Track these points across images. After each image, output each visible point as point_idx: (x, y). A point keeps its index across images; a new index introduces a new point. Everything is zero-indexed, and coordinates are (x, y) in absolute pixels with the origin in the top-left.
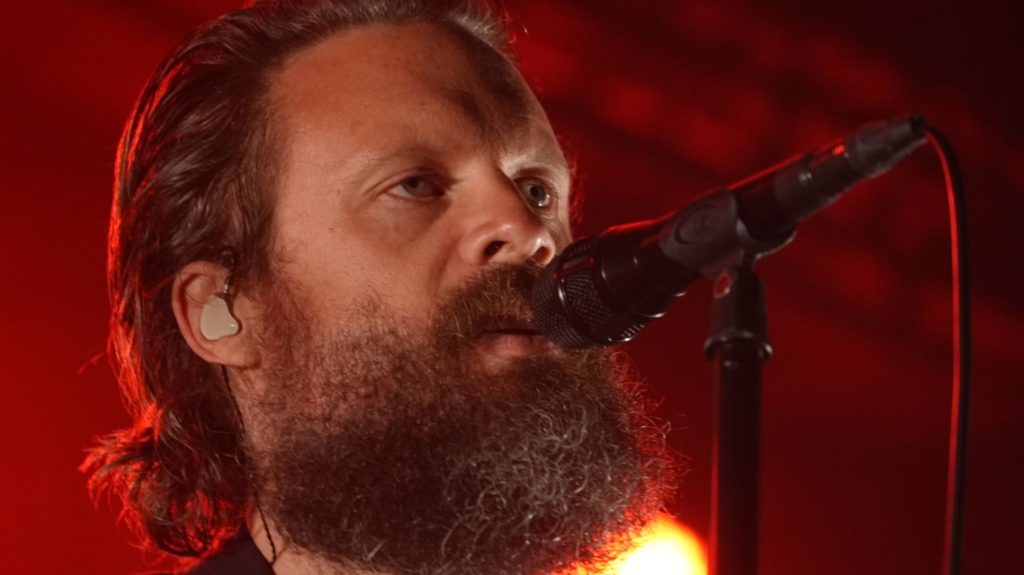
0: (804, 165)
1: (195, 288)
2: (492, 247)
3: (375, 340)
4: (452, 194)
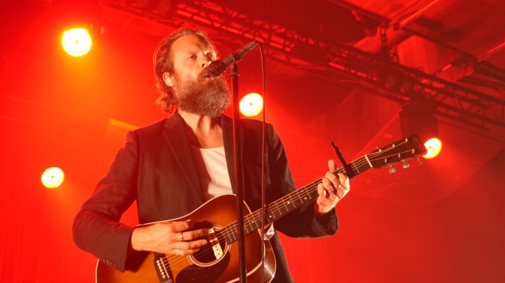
0: (241, 49)
1: (166, 76)
2: (203, 65)
3: (190, 81)
4: (197, 58)
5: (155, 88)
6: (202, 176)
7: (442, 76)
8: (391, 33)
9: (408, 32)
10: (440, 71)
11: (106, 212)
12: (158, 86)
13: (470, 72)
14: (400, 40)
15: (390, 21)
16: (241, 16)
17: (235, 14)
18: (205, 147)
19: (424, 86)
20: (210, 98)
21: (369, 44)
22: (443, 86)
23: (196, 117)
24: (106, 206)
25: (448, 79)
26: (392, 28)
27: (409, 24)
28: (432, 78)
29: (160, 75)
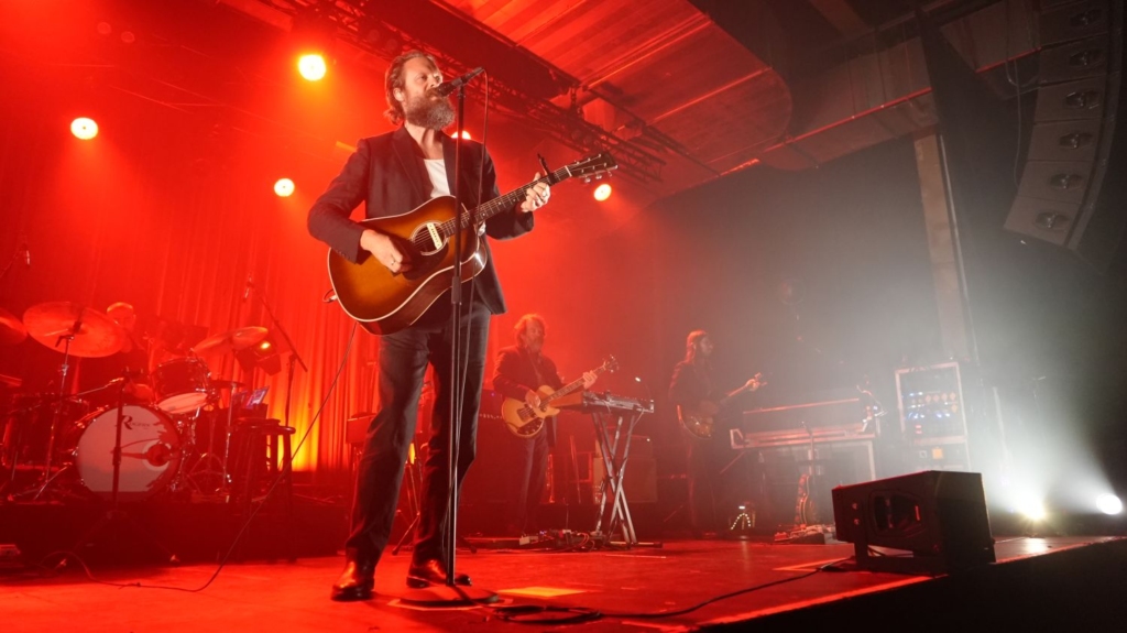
2: (432, 85)
5: (385, 101)
6: (425, 183)
7: (616, 135)
8: (580, 94)
9: (594, 95)
10: (616, 130)
11: (339, 206)
12: (388, 99)
13: (639, 134)
14: (586, 101)
15: (580, 82)
16: (457, 63)
17: (452, 60)
18: (428, 158)
19: (602, 141)
20: (439, 112)
21: (561, 100)
22: (616, 143)
23: (423, 130)
24: (340, 201)
25: (621, 138)
26: (581, 89)
27: (596, 87)
28: (609, 135)
29: (391, 89)
